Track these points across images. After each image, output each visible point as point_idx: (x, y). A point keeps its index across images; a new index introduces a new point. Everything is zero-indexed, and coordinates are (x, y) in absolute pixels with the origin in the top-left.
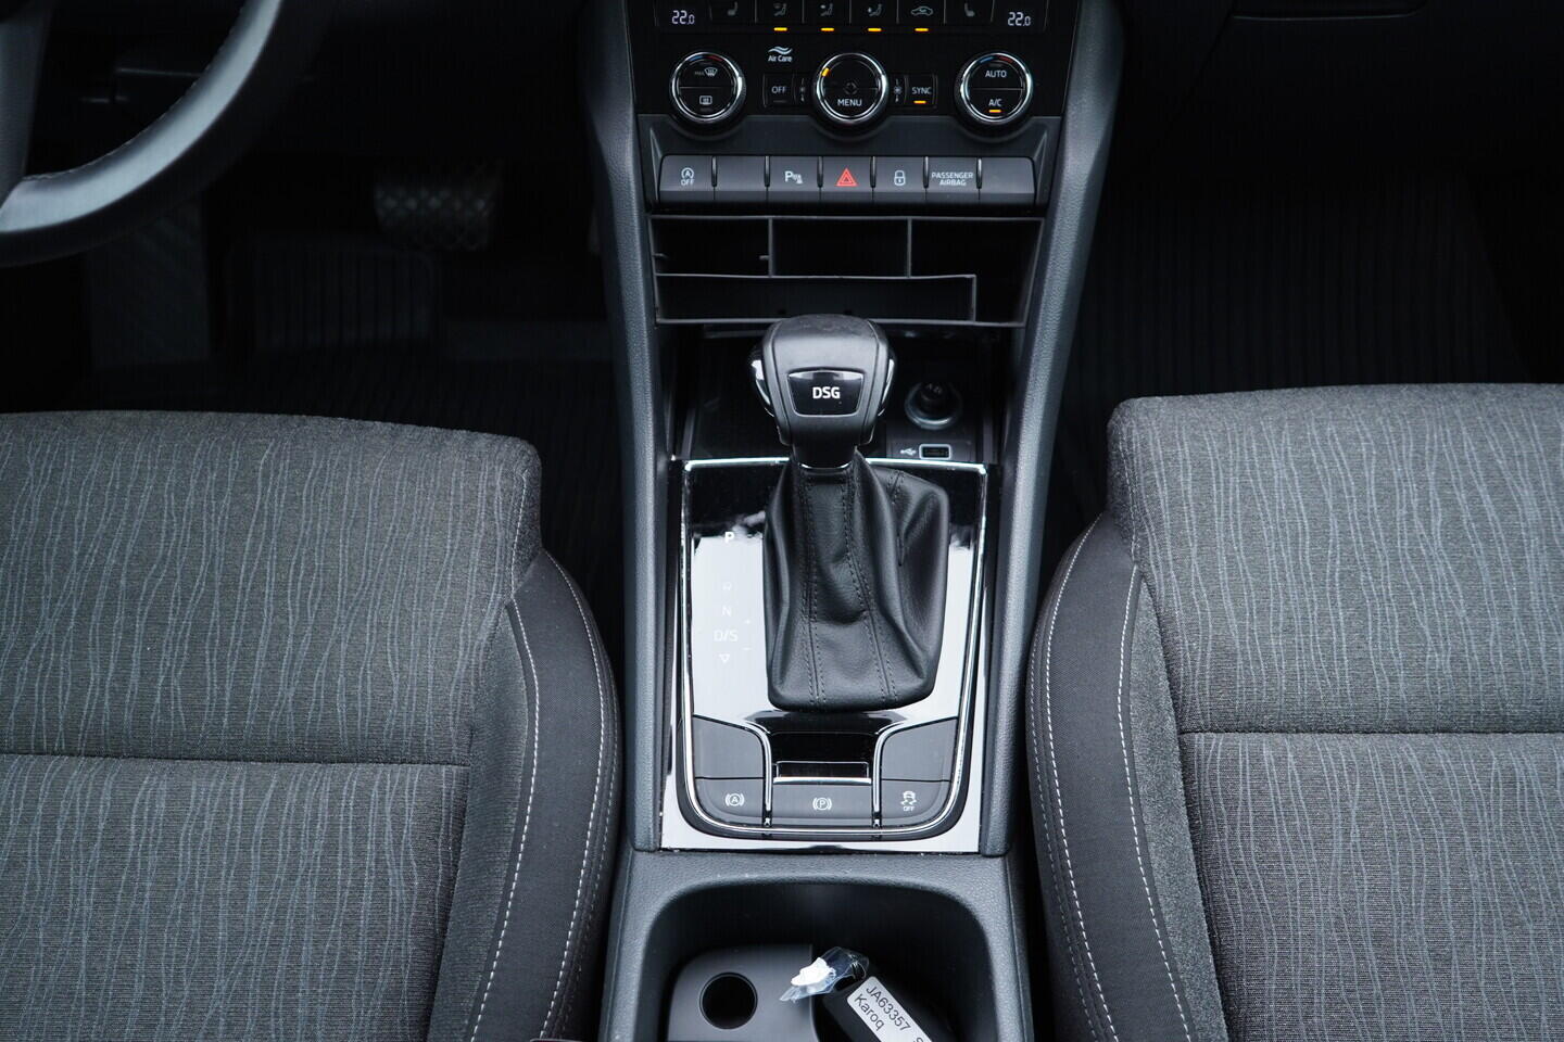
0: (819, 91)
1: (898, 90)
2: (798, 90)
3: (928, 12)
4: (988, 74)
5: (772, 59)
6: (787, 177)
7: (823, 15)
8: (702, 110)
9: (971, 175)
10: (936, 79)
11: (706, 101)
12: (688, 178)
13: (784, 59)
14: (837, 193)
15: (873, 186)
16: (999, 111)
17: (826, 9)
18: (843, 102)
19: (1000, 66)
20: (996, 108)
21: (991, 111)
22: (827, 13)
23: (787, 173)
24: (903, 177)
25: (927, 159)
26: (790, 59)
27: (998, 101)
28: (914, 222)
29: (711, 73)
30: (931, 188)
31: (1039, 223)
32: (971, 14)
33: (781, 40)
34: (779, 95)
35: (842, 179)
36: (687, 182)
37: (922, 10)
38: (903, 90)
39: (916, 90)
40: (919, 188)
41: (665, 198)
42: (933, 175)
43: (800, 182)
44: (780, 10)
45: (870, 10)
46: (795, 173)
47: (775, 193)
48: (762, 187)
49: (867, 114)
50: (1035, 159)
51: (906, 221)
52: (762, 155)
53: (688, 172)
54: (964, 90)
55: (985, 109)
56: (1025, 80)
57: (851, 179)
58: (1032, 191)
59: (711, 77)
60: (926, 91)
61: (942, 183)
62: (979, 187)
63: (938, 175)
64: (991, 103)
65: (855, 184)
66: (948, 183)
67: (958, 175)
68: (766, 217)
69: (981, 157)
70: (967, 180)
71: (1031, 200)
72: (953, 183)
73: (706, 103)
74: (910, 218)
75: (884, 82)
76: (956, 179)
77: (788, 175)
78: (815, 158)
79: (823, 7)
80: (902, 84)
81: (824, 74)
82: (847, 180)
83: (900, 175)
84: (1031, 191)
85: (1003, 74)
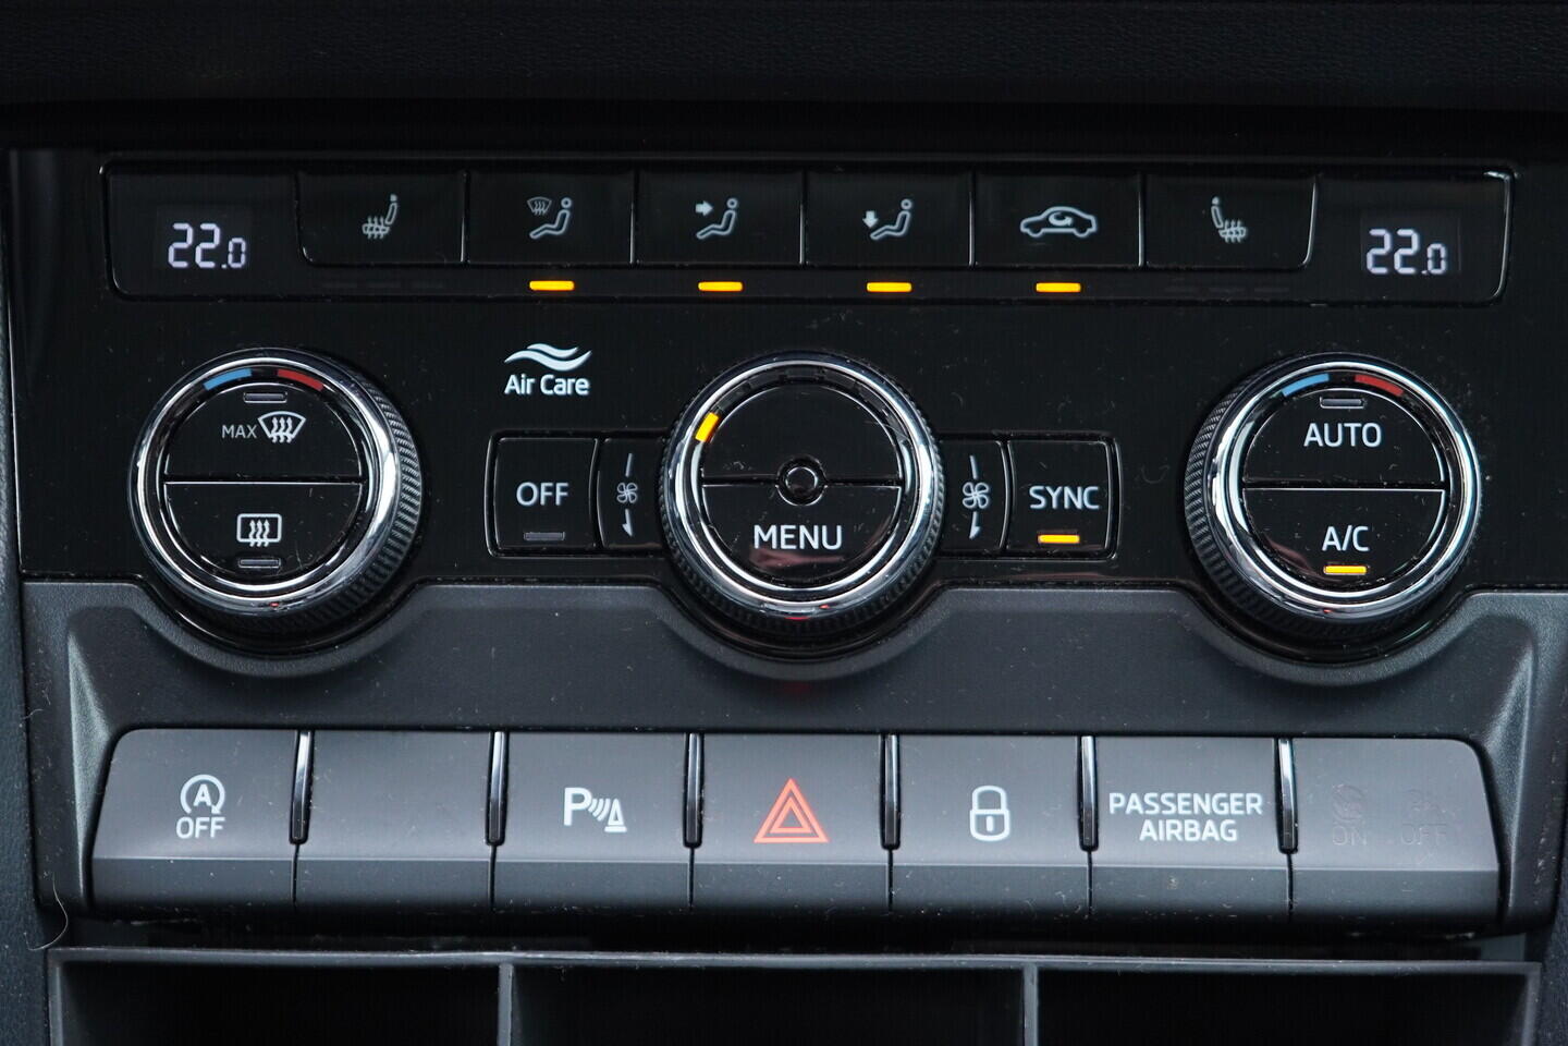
0: (682, 493)
1: (976, 495)
2: (611, 493)
3: (1081, 224)
4: (1314, 435)
5: (518, 385)
6: (570, 807)
7: (701, 235)
8: (245, 564)
9: (1257, 803)
10: (1113, 452)
11: (259, 532)
12: (203, 810)
13: (563, 388)
14: (751, 871)
15: (891, 846)
16: (1361, 570)
17: (714, 218)
18: (771, 536)
19: (1357, 405)
20: (1350, 557)
21: (1331, 570)
22: (714, 230)
23: (570, 792)
24: (1004, 811)
25: (1088, 741)
26: (582, 386)
27: (1354, 532)
28: (1047, 977)
29: (283, 432)
30: (1108, 854)
31: (1516, 983)
32: (1233, 232)
33: (555, 322)
34: (544, 515)
35: (773, 821)
36: (198, 827)
37: (1058, 220)
38: (996, 495)
39: (1042, 497)
40: (1059, 850)
41: (106, 888)
42: (1114, 802)
43: (617, 826)
44: (550, 218)
45: (871, 219)
46: (596, 795)
47: (517, 868)
48: (479, 850)
49: (861, 585)
50: (1494, 743)
51: (1016, 975)
52: (477, 729)
53: (205, 789)
54: (1225, 500)
55: (1309, 564)
56: (1451, 458)
57: (808, 820)
58: (1492, 865)
59: (282, 447)
60: (1080, 499)
61: (1147, 830)
62: (1289, 848)
63: (1134, 804)
64: (1331, 539)
65: (822, 838)
66: (1168, 831)
67: (1206, 804)
68: (488, 956)
69: (1289, 737)
70: (1244, 822)
71: (1490, 898)
72: (1191, 831)
73: (259, 538)
74: (1031, 964)
75: (925, 468)
76: (1202, 818)
77: (576, 800)
78: (674, 742)
79: (704, 208)
80: (990, 475)
81: (702, 436)
82: (791, 820)
83: (989, 800)
84: (1485, 862)
85: (1370, 434)
